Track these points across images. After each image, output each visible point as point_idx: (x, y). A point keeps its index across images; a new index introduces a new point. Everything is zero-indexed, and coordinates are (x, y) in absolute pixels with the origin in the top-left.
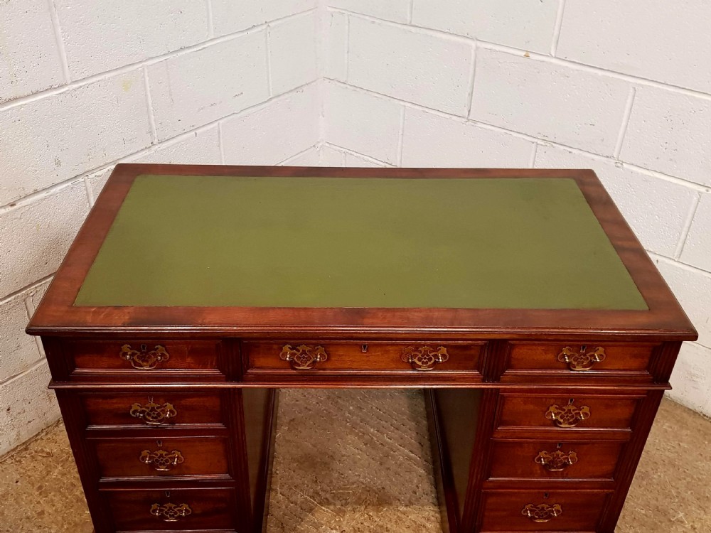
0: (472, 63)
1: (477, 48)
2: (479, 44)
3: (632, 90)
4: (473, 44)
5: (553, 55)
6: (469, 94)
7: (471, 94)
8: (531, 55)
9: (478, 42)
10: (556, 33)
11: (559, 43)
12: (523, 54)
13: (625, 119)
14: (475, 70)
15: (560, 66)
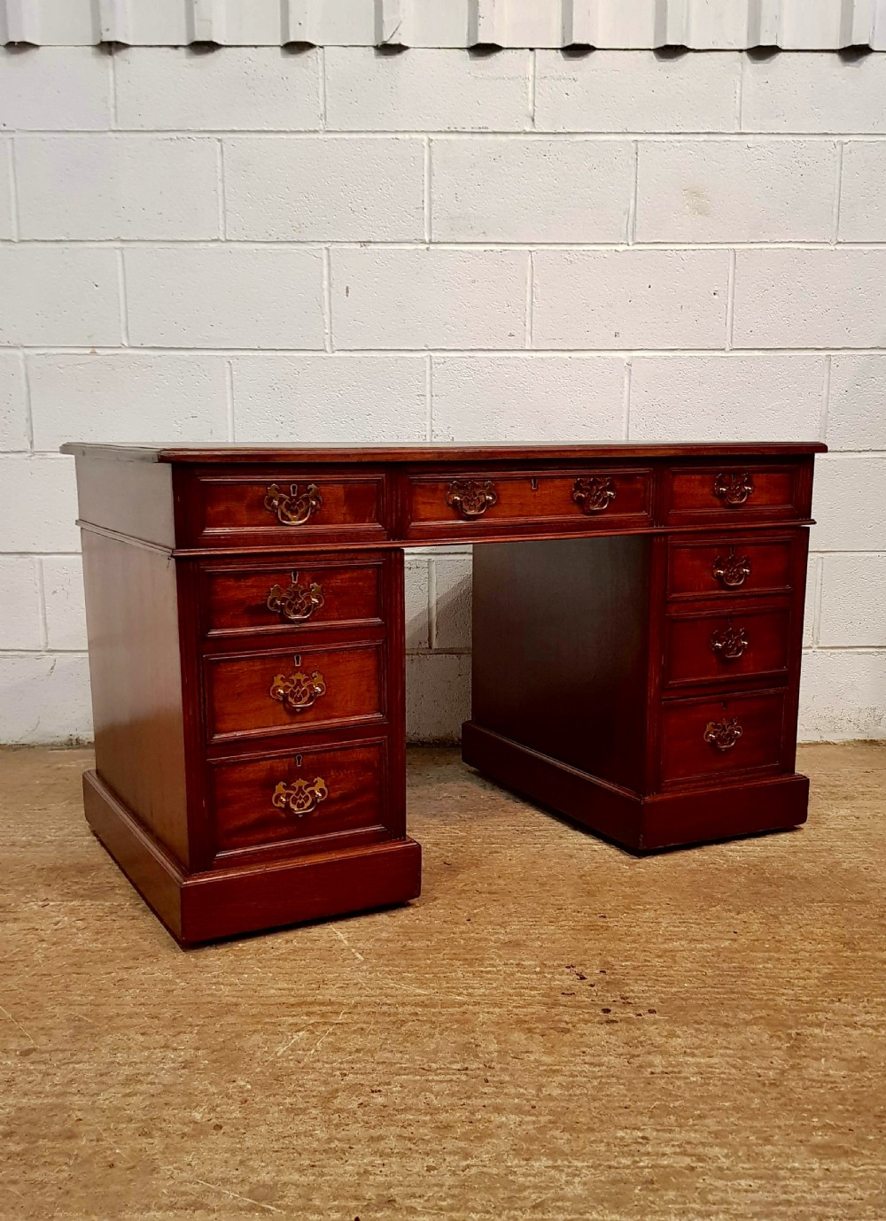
0: (24, 378)
1: (26, 357)
2: (27, 351)
3: (227, 365)
4: (20, 353)
5: (126, 344)
6: (27, 420)
7: (29, 420)
8: (98, 351)
9: (26, 349)
10: (123, 318)
11: (129, 329)
12: (88, 351)
13: (229, 400)
14: (28, 386)
15: (138, 356)
